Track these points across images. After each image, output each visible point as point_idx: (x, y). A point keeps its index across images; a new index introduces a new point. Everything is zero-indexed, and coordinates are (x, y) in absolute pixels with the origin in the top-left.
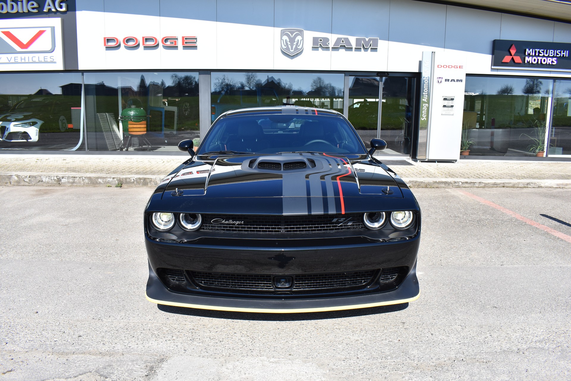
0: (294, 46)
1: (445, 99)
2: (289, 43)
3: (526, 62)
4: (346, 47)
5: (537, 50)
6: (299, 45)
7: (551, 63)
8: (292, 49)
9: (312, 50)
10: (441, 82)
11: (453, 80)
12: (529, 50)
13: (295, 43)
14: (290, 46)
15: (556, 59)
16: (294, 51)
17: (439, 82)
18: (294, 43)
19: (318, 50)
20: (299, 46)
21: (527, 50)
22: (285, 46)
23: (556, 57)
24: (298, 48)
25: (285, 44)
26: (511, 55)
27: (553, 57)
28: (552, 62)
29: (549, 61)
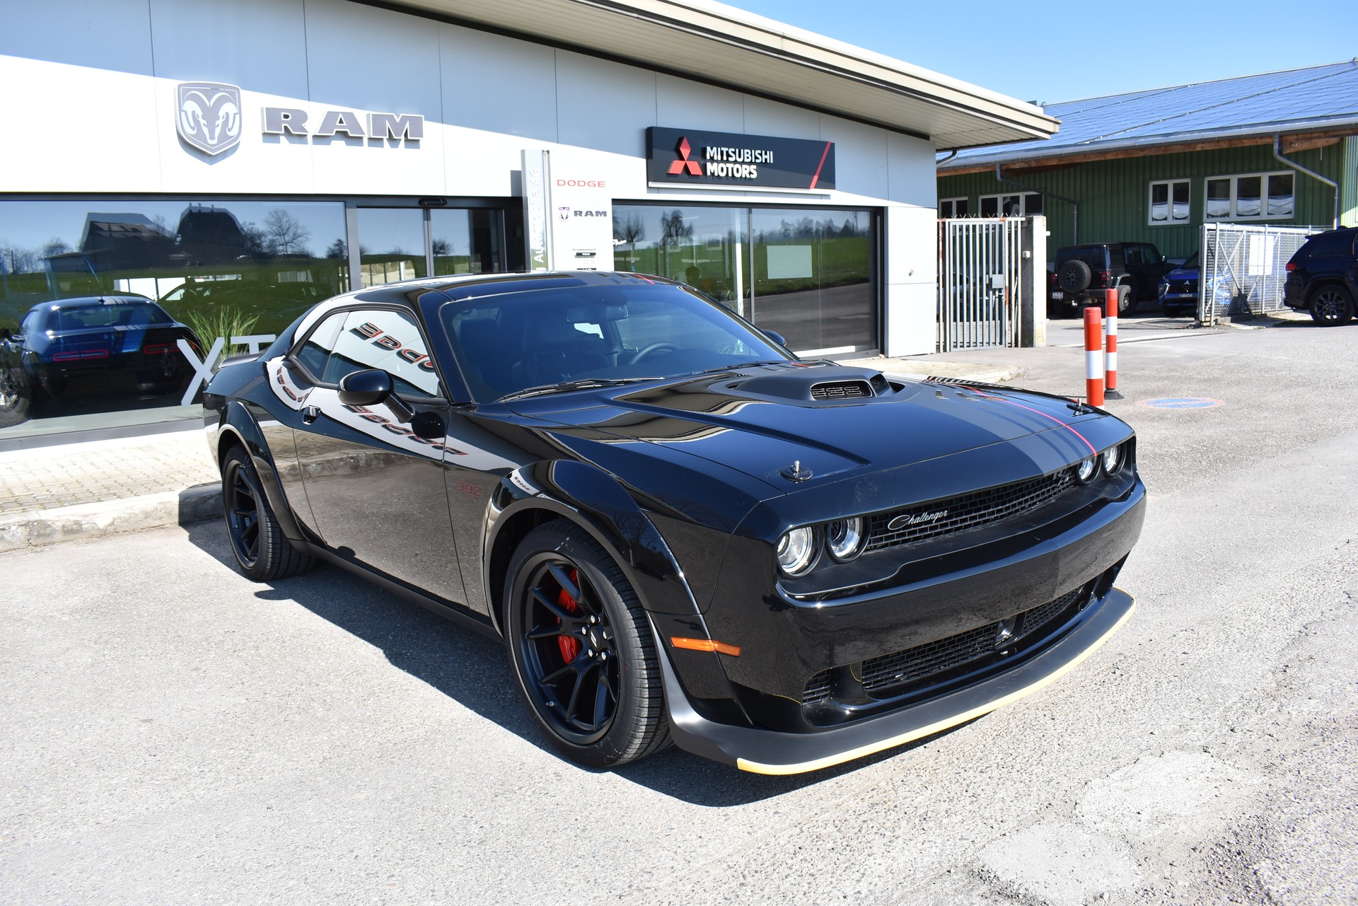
0: (218, 131)
1: (579, 255)
2: (203, 122)
3: (709, 174)
4: (350, 135)
5: (725, 150)
6: (230, 127)
7: (748, 176)
8: (212, 138)
9: (264, 142)
10: (567, 218)
11: (589, 213)
12: (712, 149)
13: (219, 122)
14: (205, 130)
15: (755, 167)
16: (219, 142)
17: (562, 218)
18: (217, 122)
19: (278, 142)
20: (230, 130)
21: (709, 148)
22: (193, 128)
23: (755, 163)
24: (230, 134)
25: (192, 125)
26: (681, 158)
27: (751, 163)
28: (750, 173)
29: (744, 171)
